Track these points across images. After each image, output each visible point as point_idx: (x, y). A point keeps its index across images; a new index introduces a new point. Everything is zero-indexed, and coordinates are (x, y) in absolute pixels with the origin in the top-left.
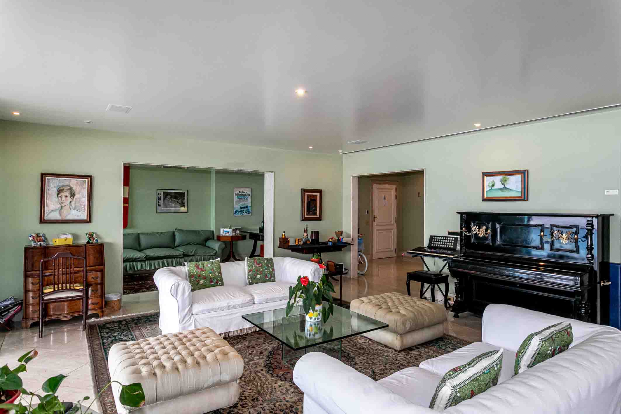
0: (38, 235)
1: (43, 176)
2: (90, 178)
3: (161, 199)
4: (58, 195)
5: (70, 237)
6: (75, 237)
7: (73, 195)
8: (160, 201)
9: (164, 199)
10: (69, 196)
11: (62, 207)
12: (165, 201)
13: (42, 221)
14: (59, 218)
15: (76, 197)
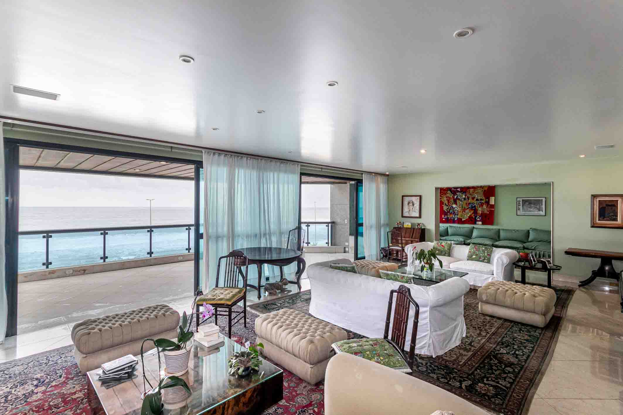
0: (400, 223)
1: (403, 196)
2: (420, 197)
3: (520, 205)
4: (408, 205)
5: (410, 224)
6: (412, 224)
7: (413, 205)
8: (519, 207)
9: (523, 206)
10: (412, 205)
11: (409, 210)
12: (524, 206)
13: (403, 216)
14: (408, 216)
15: (415, 205)
